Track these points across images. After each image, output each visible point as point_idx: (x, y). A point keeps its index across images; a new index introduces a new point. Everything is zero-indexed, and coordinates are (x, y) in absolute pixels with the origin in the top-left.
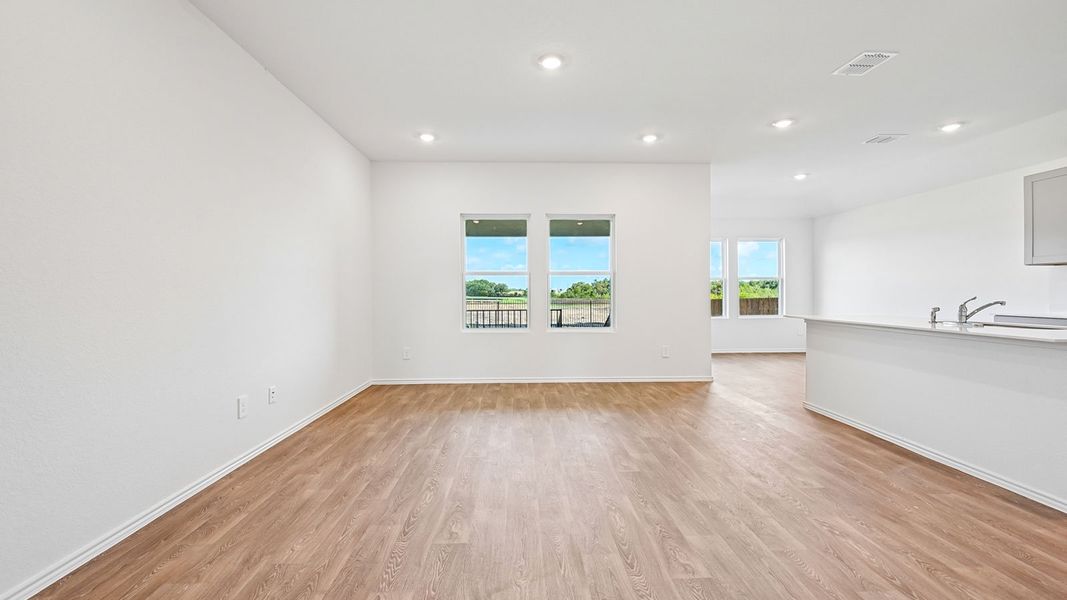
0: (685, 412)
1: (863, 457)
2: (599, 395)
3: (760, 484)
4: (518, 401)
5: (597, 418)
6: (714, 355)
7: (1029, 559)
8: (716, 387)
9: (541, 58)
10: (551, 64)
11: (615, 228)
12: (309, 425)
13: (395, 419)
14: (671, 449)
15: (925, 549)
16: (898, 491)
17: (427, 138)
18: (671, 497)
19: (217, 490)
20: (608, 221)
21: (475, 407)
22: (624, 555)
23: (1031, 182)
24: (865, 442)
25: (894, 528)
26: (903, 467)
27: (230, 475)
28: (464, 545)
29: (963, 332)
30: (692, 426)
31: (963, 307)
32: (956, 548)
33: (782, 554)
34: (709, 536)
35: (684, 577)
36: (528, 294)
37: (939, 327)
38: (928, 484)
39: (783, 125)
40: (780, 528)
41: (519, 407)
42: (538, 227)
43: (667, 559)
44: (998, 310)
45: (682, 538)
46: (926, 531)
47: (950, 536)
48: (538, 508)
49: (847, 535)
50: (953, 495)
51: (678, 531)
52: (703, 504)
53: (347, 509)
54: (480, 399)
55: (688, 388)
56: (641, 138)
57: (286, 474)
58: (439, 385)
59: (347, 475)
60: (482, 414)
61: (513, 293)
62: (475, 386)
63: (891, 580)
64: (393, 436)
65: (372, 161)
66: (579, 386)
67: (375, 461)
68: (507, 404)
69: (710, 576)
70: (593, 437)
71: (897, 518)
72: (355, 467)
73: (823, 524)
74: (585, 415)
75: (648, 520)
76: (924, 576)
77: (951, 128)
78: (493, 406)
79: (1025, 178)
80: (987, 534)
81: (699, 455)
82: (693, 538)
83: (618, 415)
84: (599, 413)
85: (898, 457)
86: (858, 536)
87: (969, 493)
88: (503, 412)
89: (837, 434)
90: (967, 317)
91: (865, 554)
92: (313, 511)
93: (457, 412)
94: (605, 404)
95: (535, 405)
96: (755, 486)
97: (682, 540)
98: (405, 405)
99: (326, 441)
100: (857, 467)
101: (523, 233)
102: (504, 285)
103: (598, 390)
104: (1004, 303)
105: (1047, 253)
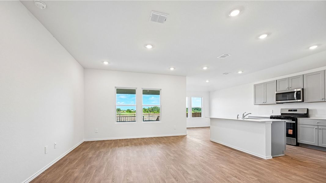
0: (182, 143)
1: (225, 151)
2: (158, 140)
3: (203, 159)
4: (135, 143)
5: (159, 146)
6: (187, 128)
7: (257, 168)
8: (188, 137)
9: (146, 45)
10: (149, 47)
11: (161, 92)
12: (67, 155)
13: (97, 151)
14: (180, 153)
15: (238, 168)
16: (232, 157)
17: (106, 63)
18: (183, 164)
19: (40, 178)
20: (159, 91)
21: (122, 146)
22: (175, 178)
23: (255, 86)
24: (224, 147)
25: (232, 165)
26: (233, 152)
27: (43, 173)
28: (132, 182)
29: (243, 120)
30: (184, 146)
31: (243, 114)
32: (244, 167)
33: (211, 173)
34: (194, 172)
35: (190, 181)
36: (136, 111)
37: (239, 119)
38: (238, 155)
39: (205, 68)
40: (209, 168)
41: (136, 145)
42: (139, 92)
43: (185, 178)
44: (250, 115)
46: (238, 165)
47: (243, 165)
48: (150, 171)
49: (223, 168)
50: (242, 157)
51: (186, 171)
52: (191, 165)
53: (92, 177)
54: (123, 143)
55: (181, 137)
56: (170, 68)
57: (65, 170)
58: (108, 140)
59: (87, 168)
60: (125, 148)
61: (123, 111)
62: (120, 140)
63: (233, 175)
64: (98, 156)
65: (84, 68)
66: (152, 138)
67: (95, 163)
68: (132, 145)
69: (196, 180)
70: (159, 151)
71: (232, 163)
72: (89, 166)
73: (218, 166)
74: (155, 146)
75: (179, 170)
76: (239, 174)
77: (240, 72)
78: (128, 145)
80: (249, 164)
81: (188, 153)
82: (190, 172)
83: (165, 145)
84: (160, 145)
85: (231, 150)
86: (225, 168)
87: (245, 156)
88: (131, 147)
89: (218, 146)
90: (244, 117)
91: (227, 171)
92: (80, 179)
93: (117, 148)
94: (160, 142)
95: (140, 144)
96: (202, 160)
97: (188, 173)
98: (99, 147)
99: (75, 159)
100: (223, 153)
101: (135, 93)
102: (120, 109)
103: (157, 139)
104: (251, 114)
105: (258, 102)
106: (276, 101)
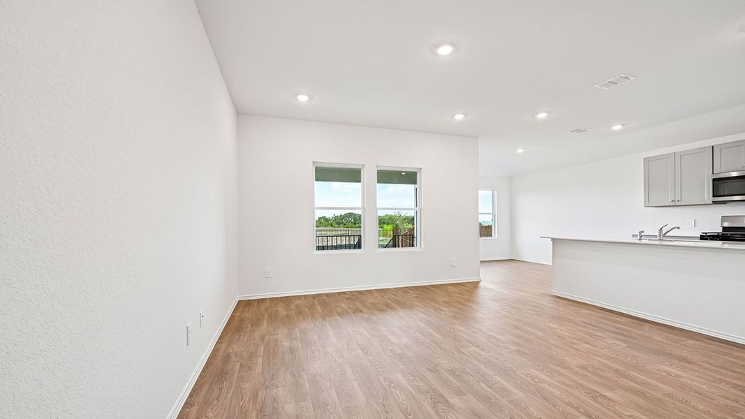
6: (481, 262)
8: (483, 286)
9: (438, 46)
10: (445, 50)
11: (420, 177)
17: (303, 99)
20: (416, 173)
23: (647, 161)
31: (661, 230)
33: (512, 402)
34: (464, 397)
39: (542, 116)
40: (504, 382)
45: (448, 402)
51: (442, 396)
52: (452, 372)
55: (473, 287)
56: (453, 116)
58: (298, 297)
62: (327, 296)
63: (577, 409)
65: (239, 113)
66: (403, 290)
73: (526, 375)
75: (420, 391)
76: (593, 403)
77: (617, 127)
79: (644, 159)
82: (454, 400)
86: (548, 381)
91: (557, 393)
96: (479, 354)
103: (419, 292)
104: (678, 228)
105: (654, 201)
106: (714, 196)
